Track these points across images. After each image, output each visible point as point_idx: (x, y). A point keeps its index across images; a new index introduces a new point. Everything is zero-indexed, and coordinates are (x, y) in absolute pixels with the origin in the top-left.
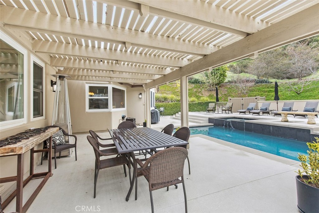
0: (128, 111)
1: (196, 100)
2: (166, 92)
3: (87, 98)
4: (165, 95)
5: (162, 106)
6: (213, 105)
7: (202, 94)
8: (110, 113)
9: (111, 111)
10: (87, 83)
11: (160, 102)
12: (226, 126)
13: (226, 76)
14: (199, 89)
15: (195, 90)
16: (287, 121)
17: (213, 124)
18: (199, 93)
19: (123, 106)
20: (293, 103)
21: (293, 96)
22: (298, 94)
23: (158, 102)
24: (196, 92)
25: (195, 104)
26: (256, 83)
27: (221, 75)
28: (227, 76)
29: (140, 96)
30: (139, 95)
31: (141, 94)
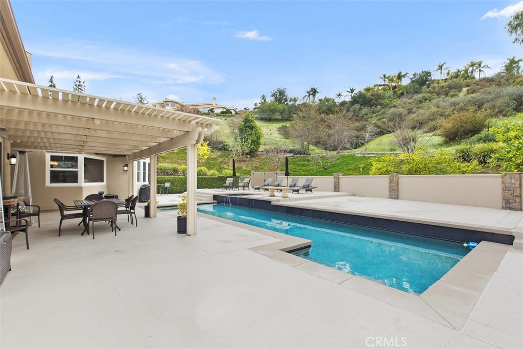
0: (108, 186)
1: (217, 173)
2: (178, 160)
3: (48, 170)
4: (176, 166)
5: (168, 181)
6: (230, 180)
7: (228, 166)
8: (81, 188)
9: (82, 186)
10: (47, 152)
11: (167, 175)
12: (226, 203)
13: (260, 144)
14: (226, 159)
15: (220, 160)
16: (274, 196)
17: (216, 201)
18: (225, 164)
19: (102, 180)
20: (298, 180)
21: (320, 172)
22: (326, 169)
23: (164, 175)
24: (221, 162)
25: (214, 178)
26: (294, 154)
27: (253, 142)
28: (262, 143)
29: (126, 168)
30: (124, 166)
31: (126, 165)
